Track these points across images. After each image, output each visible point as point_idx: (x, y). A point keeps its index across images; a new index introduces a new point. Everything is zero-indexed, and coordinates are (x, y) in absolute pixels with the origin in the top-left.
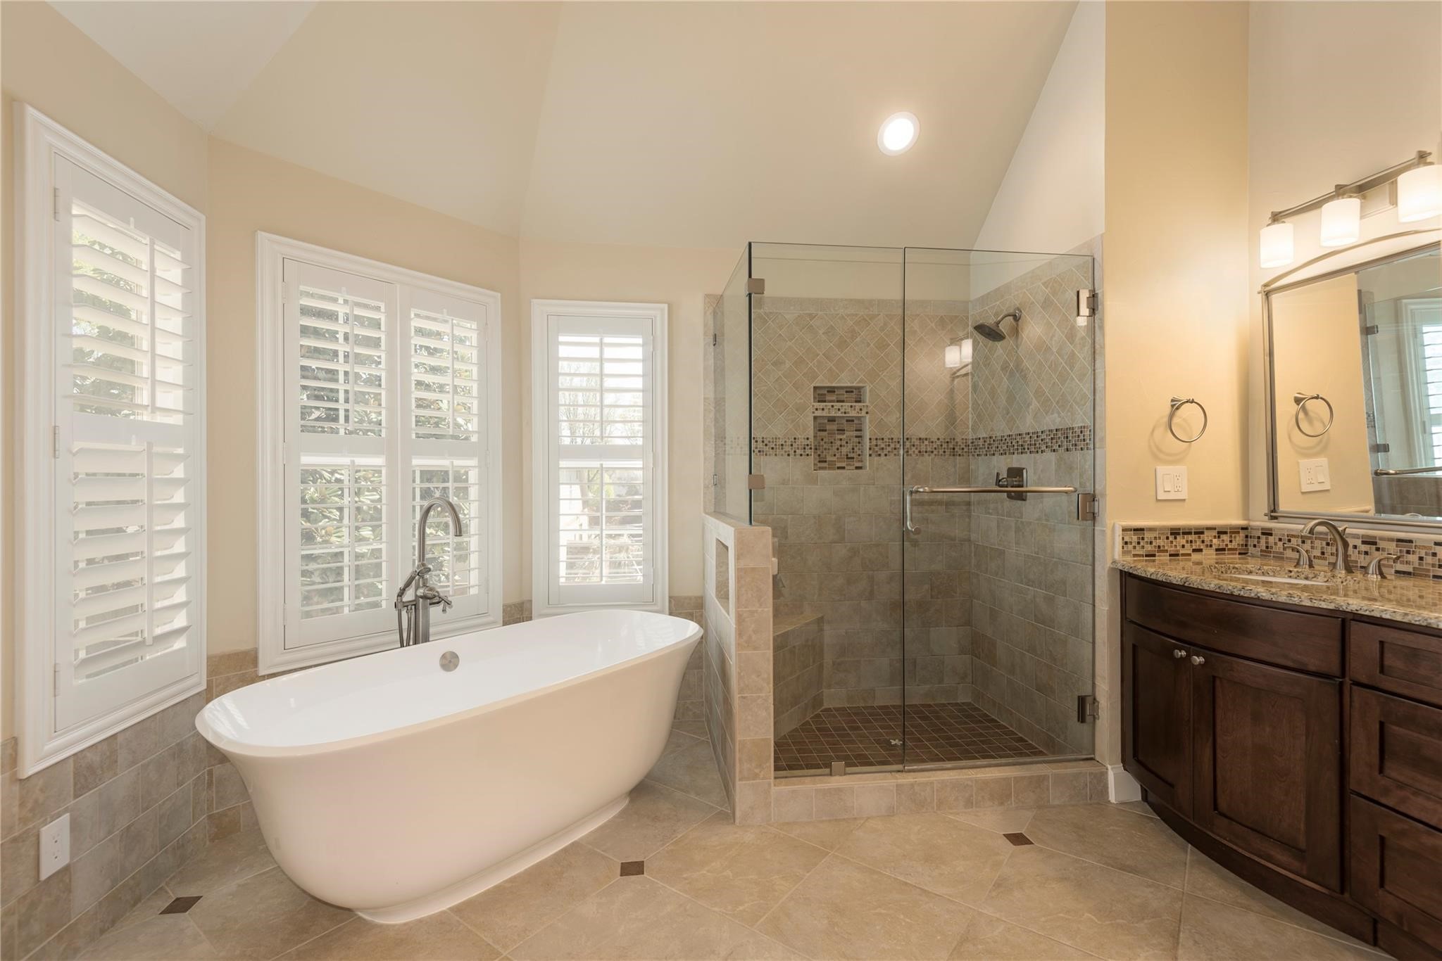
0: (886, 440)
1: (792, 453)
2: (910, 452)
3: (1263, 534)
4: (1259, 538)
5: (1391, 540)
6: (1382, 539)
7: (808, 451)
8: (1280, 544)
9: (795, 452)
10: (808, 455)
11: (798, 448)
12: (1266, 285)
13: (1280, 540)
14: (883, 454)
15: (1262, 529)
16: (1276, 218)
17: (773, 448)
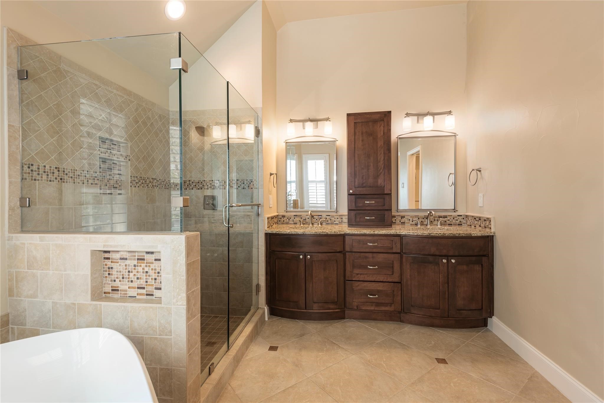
0: (138, 177)
1: (85, 182)
2: (149, 186)
3: (282, 217)
4: (281, 218)
5: (317, 215)
6: (315, 216)
7: (96, 182)
8: (288, 219)
9: (88, 181)
10: (96, 184)
11: (90, 179)
12: (286, 140)
13: (288, 218)
14: (137, 186)
15: (282, 215)
16: (291, 121)
17: (72, 177)
